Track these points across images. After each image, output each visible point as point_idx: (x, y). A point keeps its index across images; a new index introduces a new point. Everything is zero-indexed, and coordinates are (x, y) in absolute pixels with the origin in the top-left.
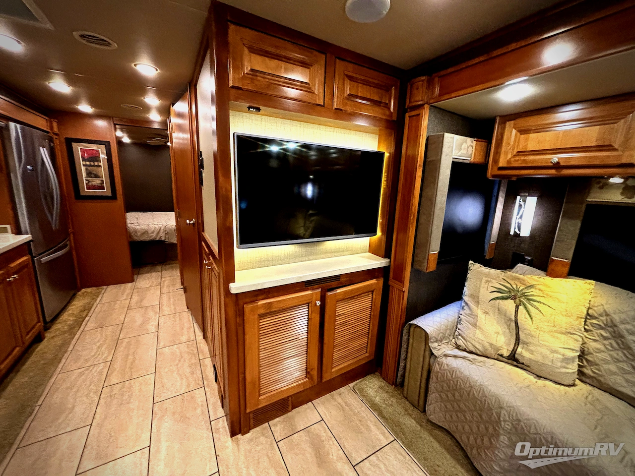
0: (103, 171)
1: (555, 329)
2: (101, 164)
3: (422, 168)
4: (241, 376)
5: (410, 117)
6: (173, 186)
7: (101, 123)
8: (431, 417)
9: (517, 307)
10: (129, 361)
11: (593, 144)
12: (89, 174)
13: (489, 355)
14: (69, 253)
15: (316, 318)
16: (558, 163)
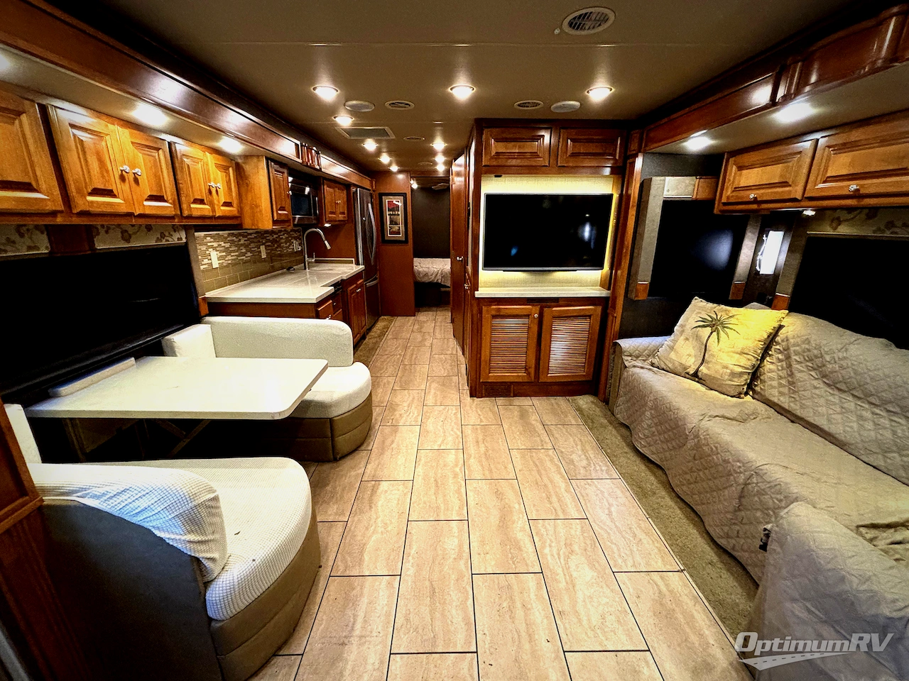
0: (400, 219)
1: (733, 349)
2: (400, 213)
3: (635, 208)
4: (479, 356)
5: (630, 163)
6: (451, 231)
7: (401, 177)
8: (618, 416)
9: (712, 333)
10: (413, 358)
11: (776, 181)
12: (392, 222)
13: (678, 373)
14: (376, 285)
15: (535, 328)
16: (755, 198)
